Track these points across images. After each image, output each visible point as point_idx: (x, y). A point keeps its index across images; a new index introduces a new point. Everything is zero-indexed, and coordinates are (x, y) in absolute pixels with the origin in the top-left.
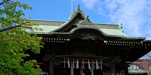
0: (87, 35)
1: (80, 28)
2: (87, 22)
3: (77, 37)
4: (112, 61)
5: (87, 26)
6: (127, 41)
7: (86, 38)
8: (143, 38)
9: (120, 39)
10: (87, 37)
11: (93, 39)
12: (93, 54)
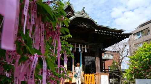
0: (82, 23)
1: (78, 17)
2: (83, 12)
3: (74, 24)
4: (97, 47)
5: (83, 16)
6: (111, 31)
7: (81, 26)
8: (124, 30)
9: (107, 29)
10: (83, 25)
11: (87, 27)
12: (83, 40)
